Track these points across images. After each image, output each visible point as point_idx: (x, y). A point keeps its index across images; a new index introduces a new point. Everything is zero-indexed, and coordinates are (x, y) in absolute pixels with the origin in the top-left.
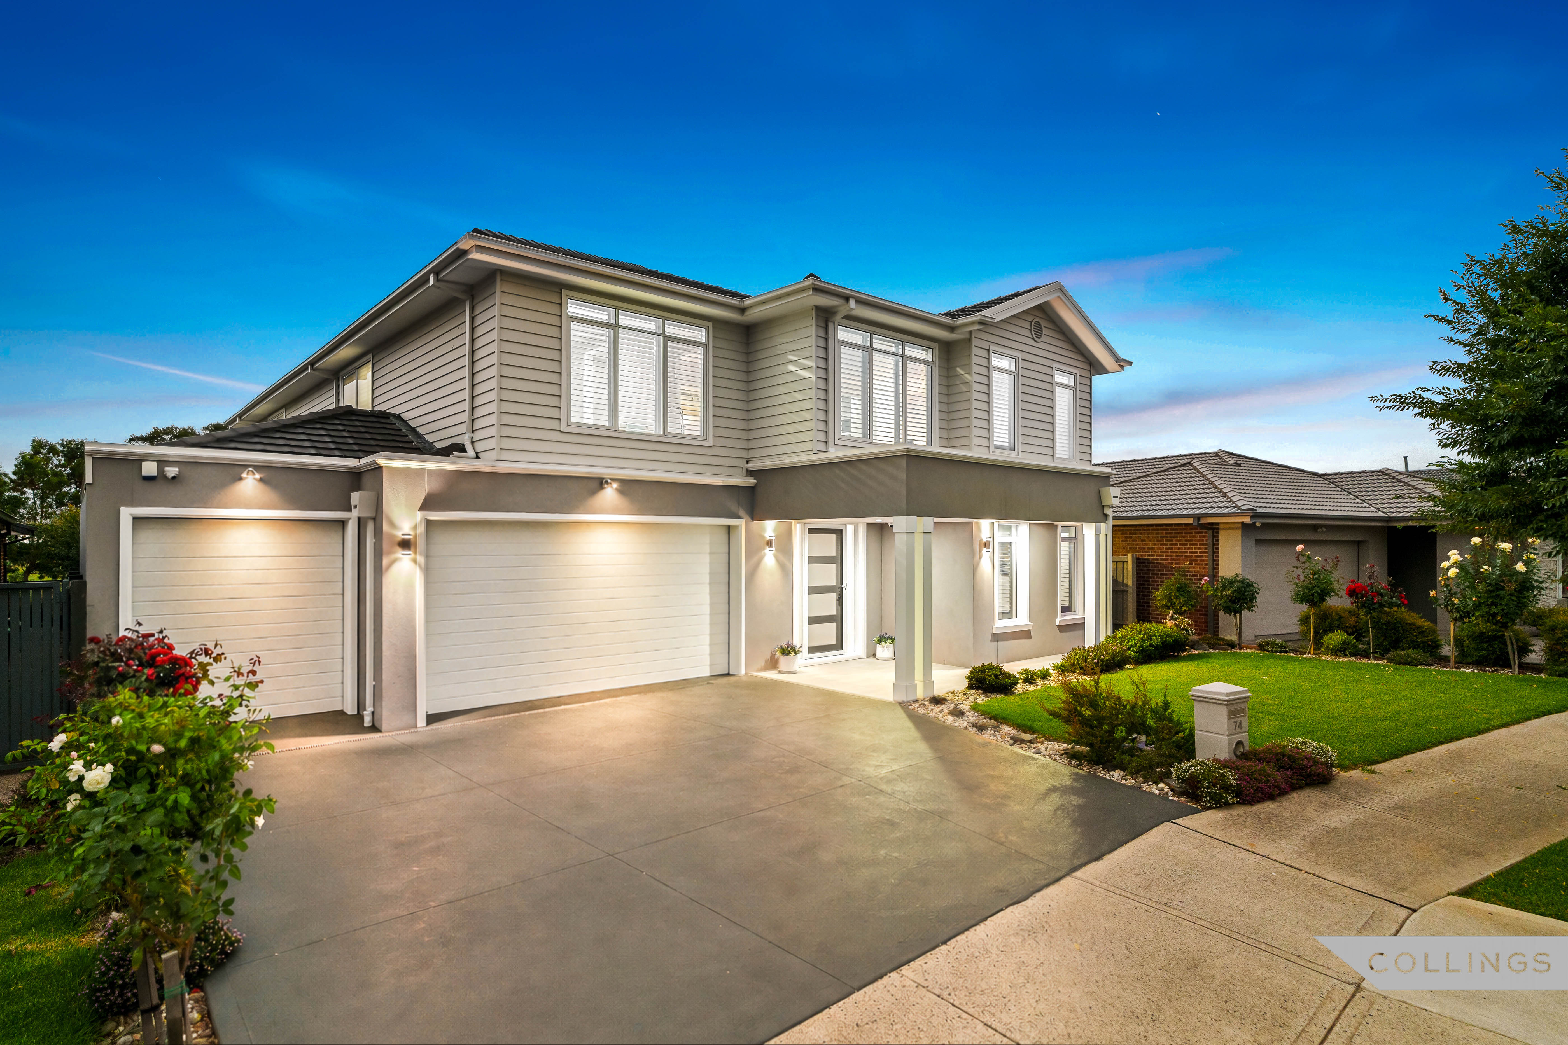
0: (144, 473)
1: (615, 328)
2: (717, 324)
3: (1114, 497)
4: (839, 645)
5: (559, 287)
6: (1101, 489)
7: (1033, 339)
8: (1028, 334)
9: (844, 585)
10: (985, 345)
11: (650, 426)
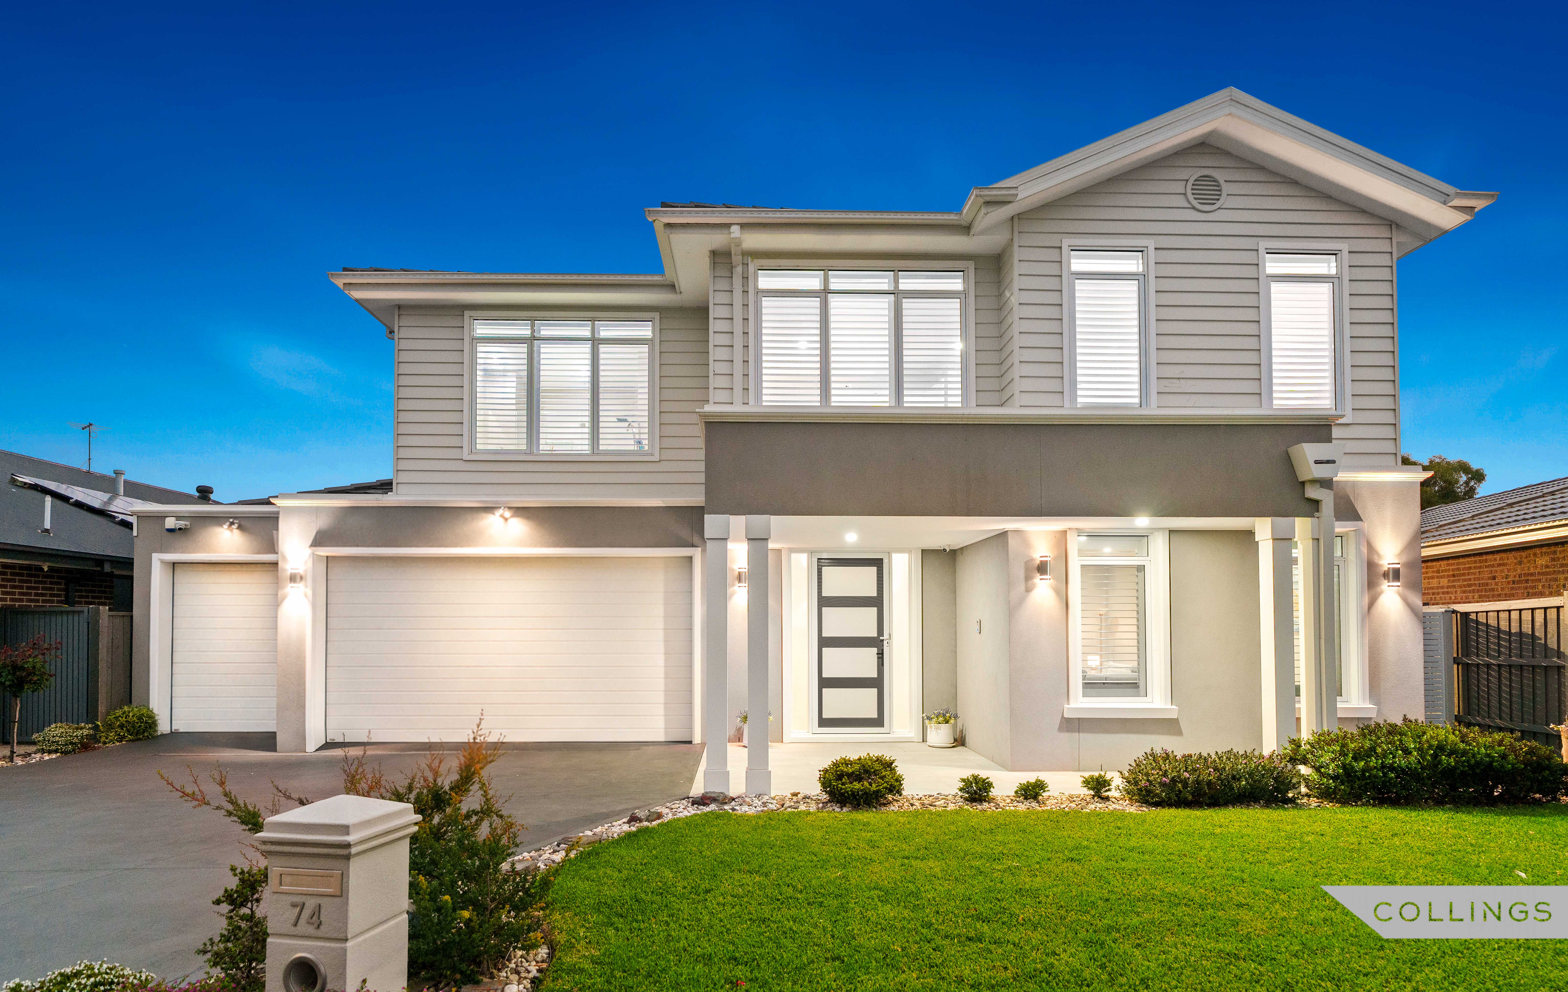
0: (167, 527)
1: (531, 341)
2: (662, 311)
3: (1317, 462)
4: (878, 722)
5: (461, 308)
6: (1290, 450)
7: (1194, 208)
8: (1181, 202)
9: (886, 636)
10: (1053, 241)
11: (581, 445)
